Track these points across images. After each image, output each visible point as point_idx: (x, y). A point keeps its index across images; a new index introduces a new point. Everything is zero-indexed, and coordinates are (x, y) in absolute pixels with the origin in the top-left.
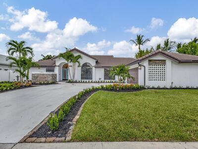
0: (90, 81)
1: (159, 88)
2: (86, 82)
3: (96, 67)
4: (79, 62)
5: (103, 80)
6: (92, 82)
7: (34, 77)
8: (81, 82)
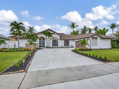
0: (58, 47)
1: (96, 49)
2: (55, 48)
3: (60, 40)
4: (52, 37)
5: (63, 46)
6: (58, 48)
7: (27, 45)
8: (53, 48)
